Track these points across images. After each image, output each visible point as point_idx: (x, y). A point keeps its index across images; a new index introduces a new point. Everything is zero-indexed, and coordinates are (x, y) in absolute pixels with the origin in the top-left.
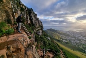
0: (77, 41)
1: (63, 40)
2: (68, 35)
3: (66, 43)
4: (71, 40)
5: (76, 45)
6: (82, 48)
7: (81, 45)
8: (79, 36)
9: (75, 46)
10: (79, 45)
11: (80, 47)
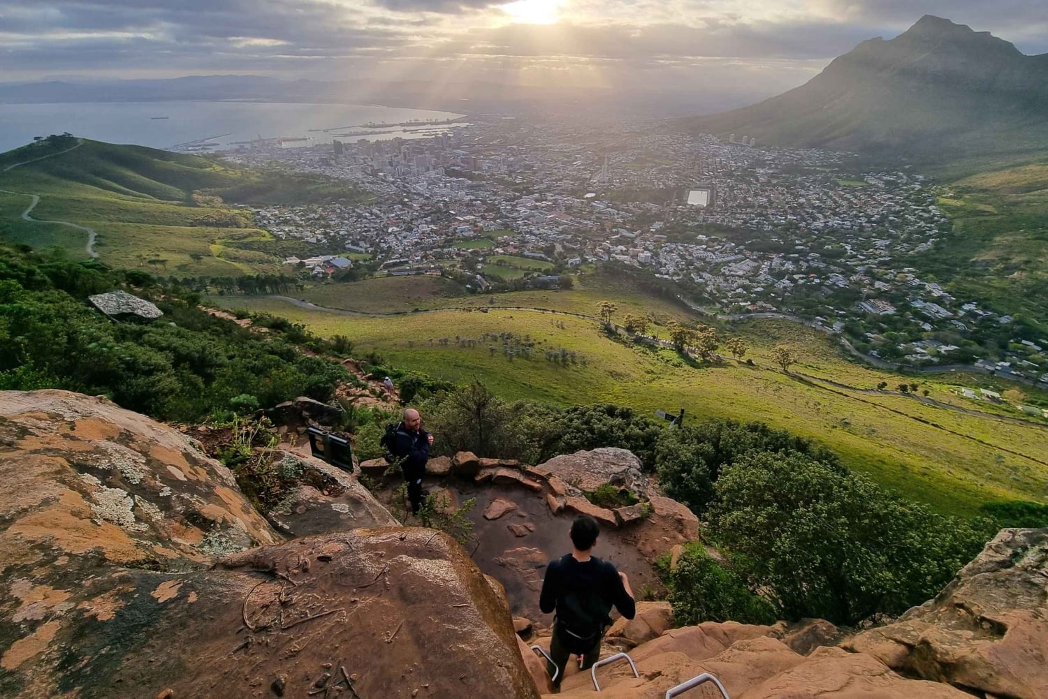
0: (425, 228)
1: (311, 262)
2: (349, 196)
3: (347, 276)
4: (383, 232)
5: (424, 265)
6: (458, 270)
7: (453, 249)
8: (432, 174)
9: (419, 271)
10: (439, 257)
11: (446, 265)
